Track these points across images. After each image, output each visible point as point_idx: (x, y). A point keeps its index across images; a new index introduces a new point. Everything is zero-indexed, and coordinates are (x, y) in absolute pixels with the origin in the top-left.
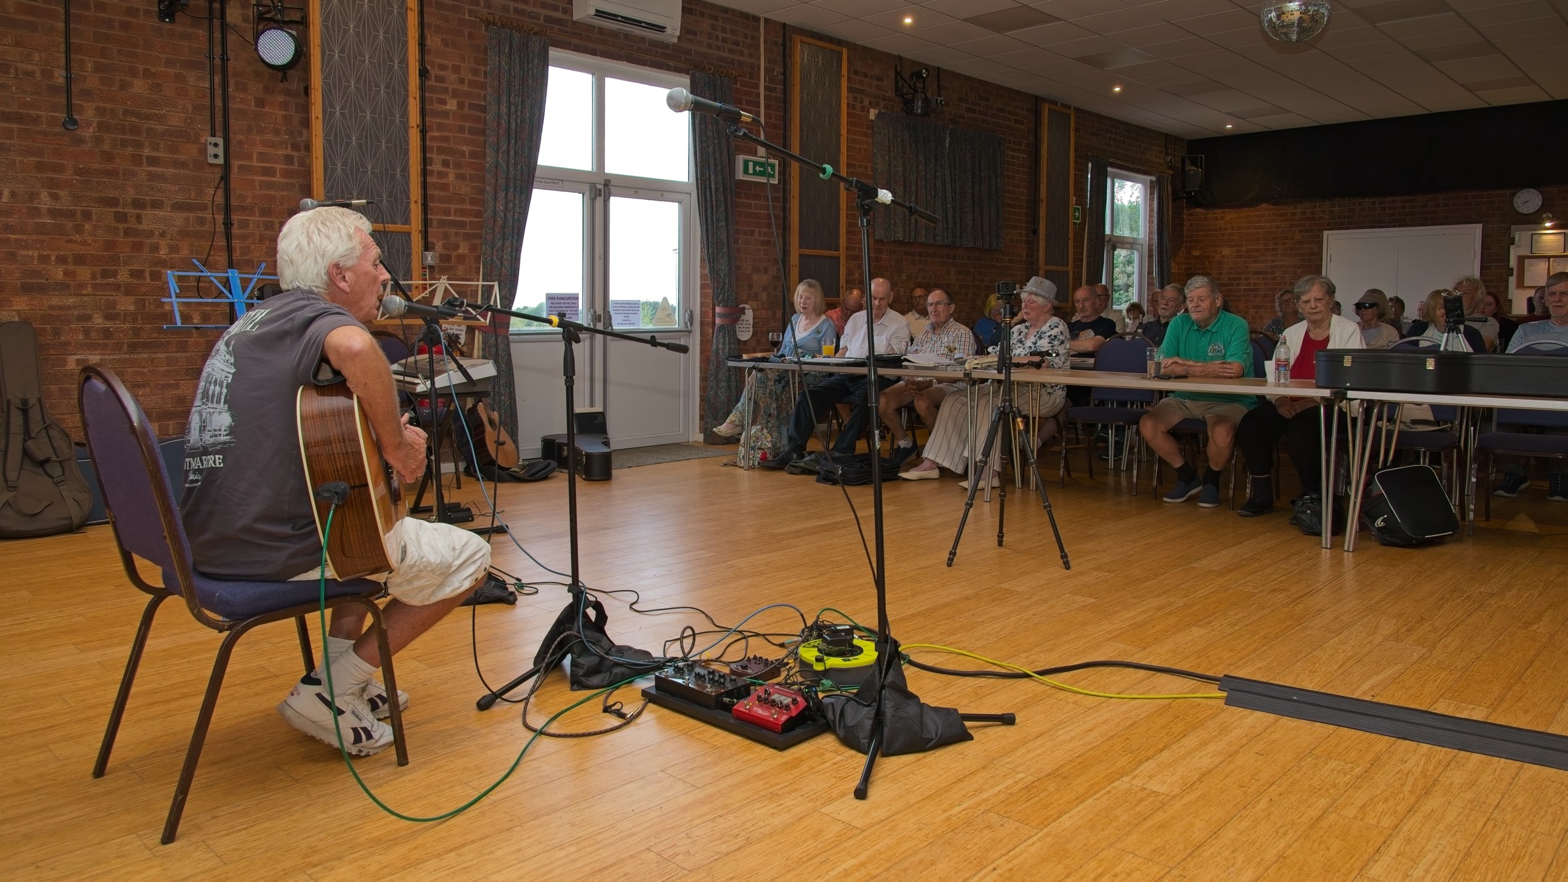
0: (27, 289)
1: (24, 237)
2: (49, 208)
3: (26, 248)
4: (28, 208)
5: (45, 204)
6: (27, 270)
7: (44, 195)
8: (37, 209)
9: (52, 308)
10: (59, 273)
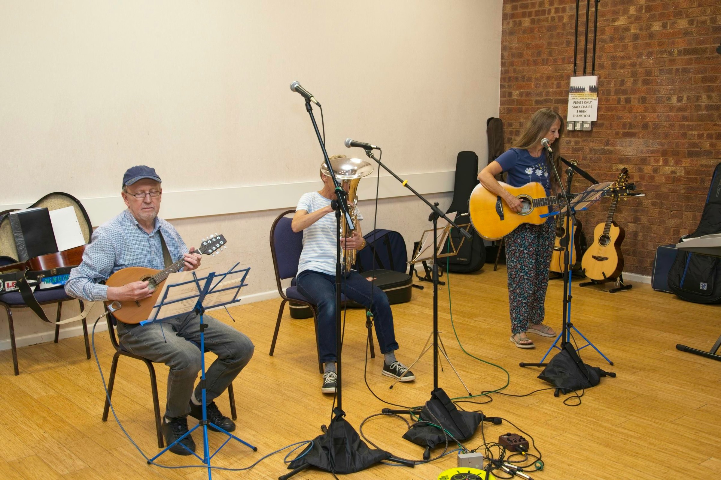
0: (690, 154)
1: (691, 123)
2: (706, 105)
3: (691, 130)
4: (696, 106)
5: (704, 103)
6: (691, 143)
7: (704, 97)
8: (700, 106)
9: (702, 166)
10: (706, 145)
